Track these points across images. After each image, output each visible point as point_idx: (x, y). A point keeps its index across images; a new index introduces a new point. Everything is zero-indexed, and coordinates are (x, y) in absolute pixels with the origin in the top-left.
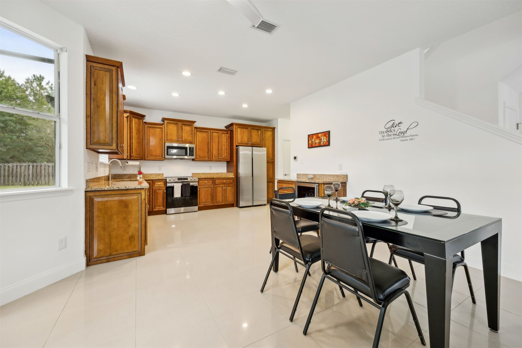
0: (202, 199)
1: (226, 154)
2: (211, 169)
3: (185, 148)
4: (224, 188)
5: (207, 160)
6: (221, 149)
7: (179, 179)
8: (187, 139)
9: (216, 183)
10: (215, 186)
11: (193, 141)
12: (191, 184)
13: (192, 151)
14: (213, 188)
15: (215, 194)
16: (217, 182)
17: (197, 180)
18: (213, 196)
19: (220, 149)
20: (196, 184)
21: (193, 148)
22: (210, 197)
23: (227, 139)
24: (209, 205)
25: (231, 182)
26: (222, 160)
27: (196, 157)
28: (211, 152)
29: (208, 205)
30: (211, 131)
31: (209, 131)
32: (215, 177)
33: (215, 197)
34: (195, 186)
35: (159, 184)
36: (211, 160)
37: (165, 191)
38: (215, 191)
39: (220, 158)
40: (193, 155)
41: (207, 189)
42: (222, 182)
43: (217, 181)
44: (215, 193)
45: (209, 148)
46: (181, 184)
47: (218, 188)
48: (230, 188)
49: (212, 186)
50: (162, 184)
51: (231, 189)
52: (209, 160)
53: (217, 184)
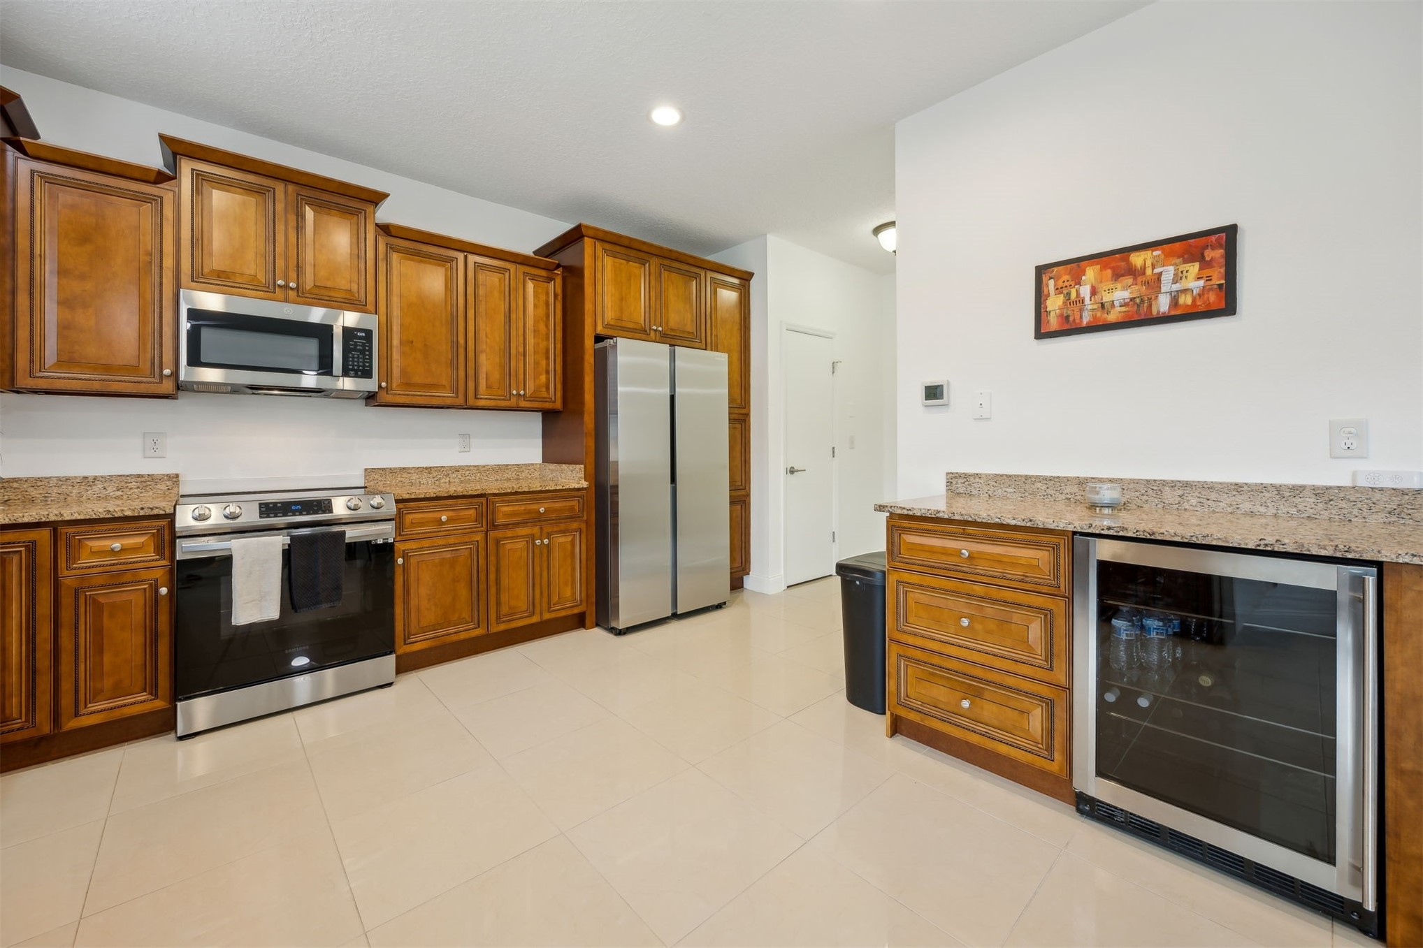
0: (418, 610)
1: (543, 378)
2: (466, 448)
3: (322, 333)
4: (538, 542)
5: (448, 402)
6: (521, 349)
7: (267, 509)
8: (329, 284)
9: (501, 521)
10: (491, 534)
11: (371, 298)
12: (353, 534)
13: (362, 352)
14: (482, 545)
15: (492, 577)
16: (506, 515)
17: (391, 509)
18: (483, 586)
19: (513, 351)
20: (383, 532)
21: (369, 333)
22: (463, 592)
23: (547, 304)
24: (463, 636)
25: (572, 509)
26: (523, 404)
27: (384, 384)
28: (471, 364)
29: (454, 638)
30: (473, 259)
31: (461, 256)
32: (492, 487)
33: (493, 591)
34: (380, 541)
35: (117, 545)
36: (471, 401)
37: (164, 591)
38: (492, 558)
39: (514, 392)
40: (367, 374)
41: (448, 555)
42: (529, 512)
43: (505, 511)
44: (492, 569)
45: (462, 341)
46: (279, 542)
47: (509, 545)
48: (570, 539)
49: (479, 537)
50: (135, 549)
51: (573, 543)
52: (460, 401)
53: (506, 526)
